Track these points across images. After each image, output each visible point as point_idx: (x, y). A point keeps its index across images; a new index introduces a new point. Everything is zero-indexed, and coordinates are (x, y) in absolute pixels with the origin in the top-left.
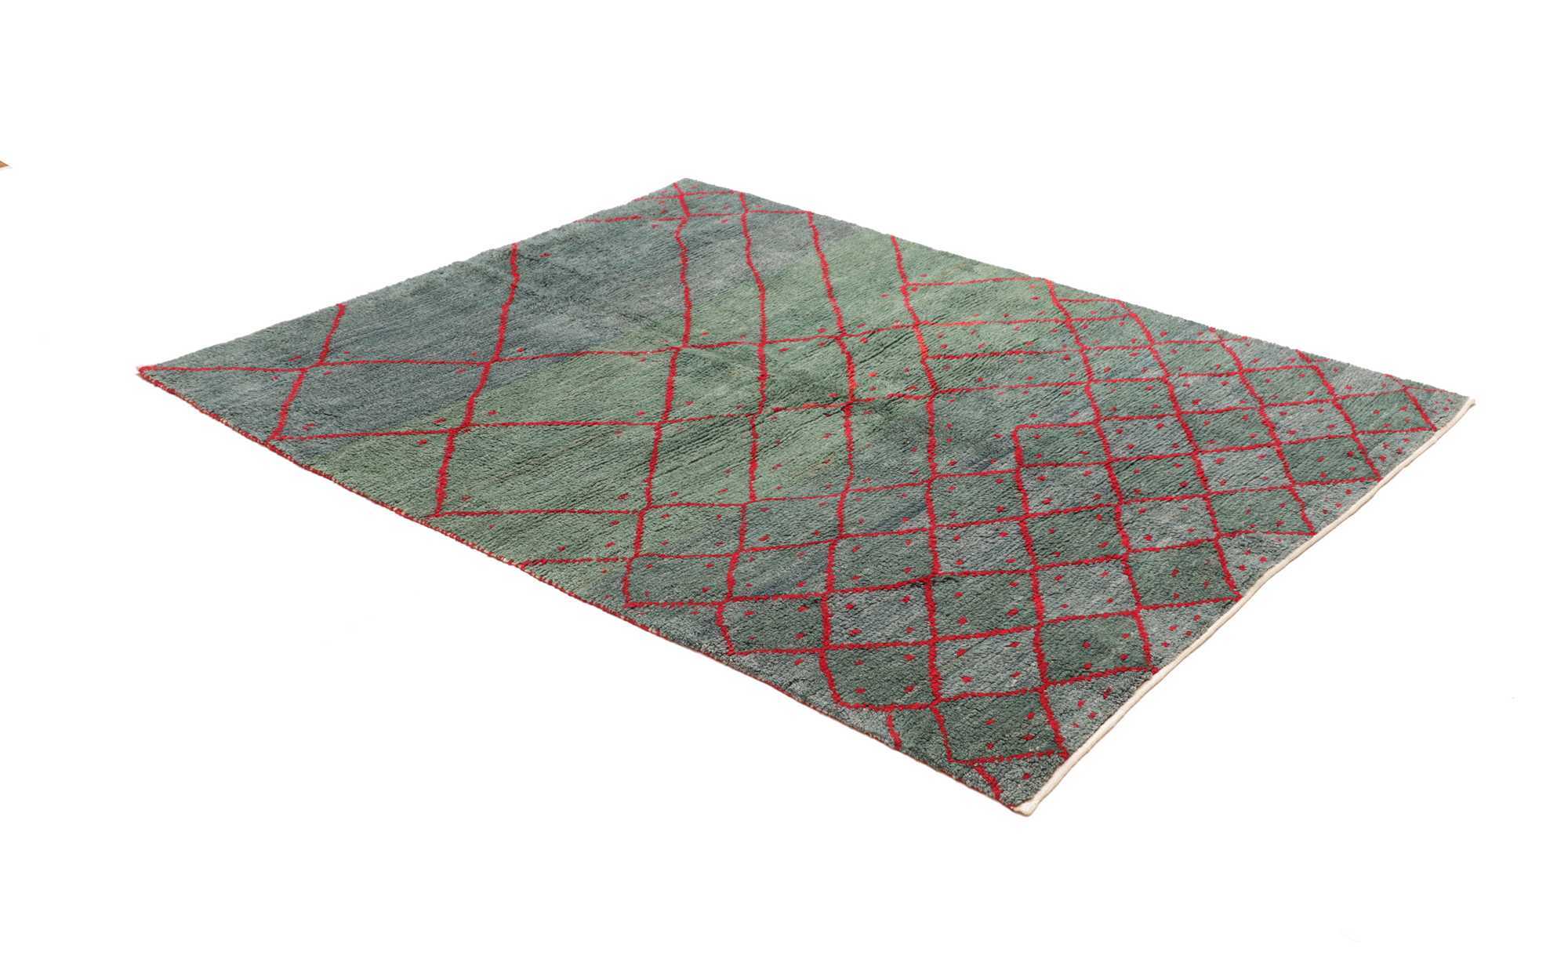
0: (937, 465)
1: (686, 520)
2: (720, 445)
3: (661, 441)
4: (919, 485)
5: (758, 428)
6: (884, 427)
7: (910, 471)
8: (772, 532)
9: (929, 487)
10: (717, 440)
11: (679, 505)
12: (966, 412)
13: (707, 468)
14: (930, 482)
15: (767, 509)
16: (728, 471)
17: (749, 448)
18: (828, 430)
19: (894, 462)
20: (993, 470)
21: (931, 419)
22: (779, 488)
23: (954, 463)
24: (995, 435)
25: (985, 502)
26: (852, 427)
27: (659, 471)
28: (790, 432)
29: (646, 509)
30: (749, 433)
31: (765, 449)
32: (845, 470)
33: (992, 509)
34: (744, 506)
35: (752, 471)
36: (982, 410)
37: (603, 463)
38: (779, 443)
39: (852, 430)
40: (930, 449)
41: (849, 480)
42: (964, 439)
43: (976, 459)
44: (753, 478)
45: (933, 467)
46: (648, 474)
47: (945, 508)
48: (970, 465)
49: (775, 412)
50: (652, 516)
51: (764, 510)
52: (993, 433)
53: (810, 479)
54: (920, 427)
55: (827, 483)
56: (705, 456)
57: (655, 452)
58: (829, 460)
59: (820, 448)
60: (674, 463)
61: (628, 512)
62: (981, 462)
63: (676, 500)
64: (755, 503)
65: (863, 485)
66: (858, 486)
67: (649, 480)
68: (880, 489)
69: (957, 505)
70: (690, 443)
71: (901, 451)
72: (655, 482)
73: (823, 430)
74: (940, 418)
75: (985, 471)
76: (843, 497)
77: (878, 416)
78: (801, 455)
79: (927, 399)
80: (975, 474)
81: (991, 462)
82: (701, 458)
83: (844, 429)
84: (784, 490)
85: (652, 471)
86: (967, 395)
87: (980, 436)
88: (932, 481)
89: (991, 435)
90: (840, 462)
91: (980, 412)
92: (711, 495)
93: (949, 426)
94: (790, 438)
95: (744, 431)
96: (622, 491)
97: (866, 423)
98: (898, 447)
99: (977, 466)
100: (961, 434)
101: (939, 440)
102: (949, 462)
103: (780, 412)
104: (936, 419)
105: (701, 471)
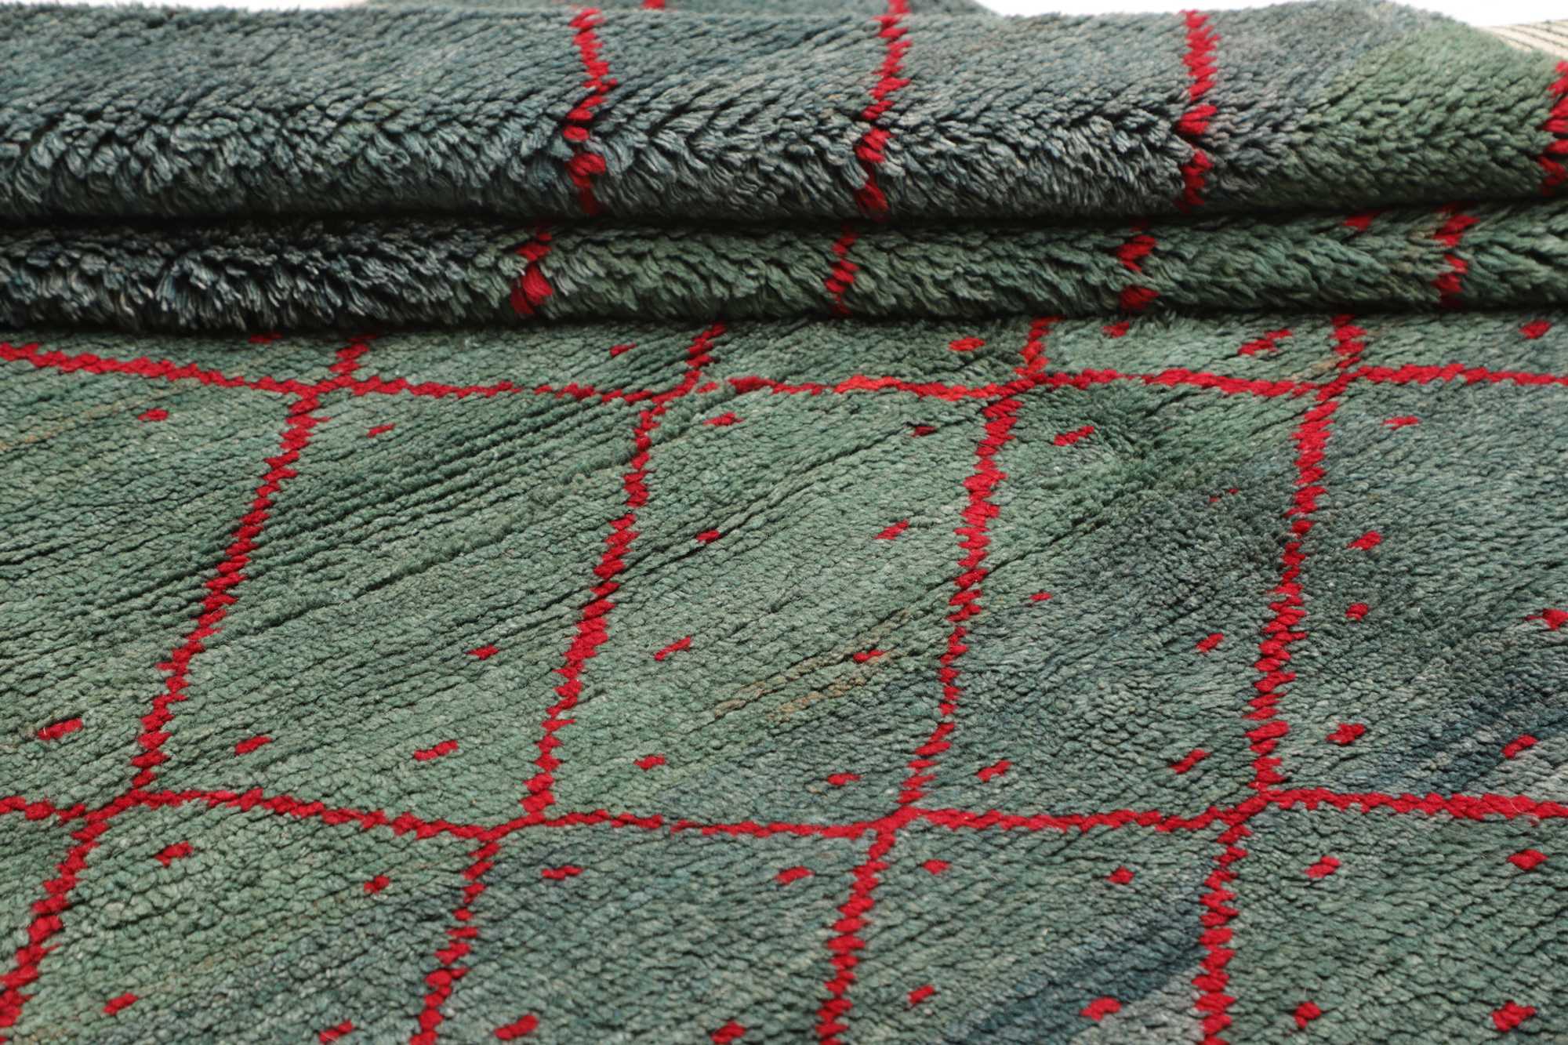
0: (1283, 730)
1: (250, 884)
2: (494, 518)
3: (293, 475)
4: (1194, 825)
5: (659, 455)
6: (1114, 513)
7: (1167, 753)
8: (556, 1000)
9: (1229, 844)
10: (492, 496)
11: (249, 799)
12: (1449, 476)
13: (416, 625)
14: (1240, 817)
15: (570, 870)
16: (486, 652)
17: (596, 543)
18: (899, 500)
19: (1120, 699)
20: (1508, 793)
21: (1304, 500)
22: (648, 763)
23: (1359, 732)
24: (1546, 614)
25: (1452, 968)
26: (995, 499)
27: (235, 619)
28: (765, 496)
29: (117, 805)
30: (616, 473)
31: (655, 561)
32: (922, 706)
33: (1476, 1010)
34: (488, 841)
35: (572, 665)
36: (1516, 474)
37: (42, 554)
38: (710, 535)
39: (993, 511)
40: (1272, 646)
41: (926, 756)
42: (1416, 612)
43: (1450, 726)
44: (569, 697)
45: (1266, 740)
46: (189, 626)
47: (1275, 971)
48: (1419, 753)
49: (739, 392)
50: (124, 842)
51: (560, 873)
52: (1540, 603)
53: (779, 732)
54: (1257, 531)
55: (839, 765)
56: (429, 564)
57: (248, 528)
58: (872, 650)
59: (855, 583)
60: (303, 586)
61: (47, 808)
62: (1468, 744)
63: (241, 774)
64: (536, 833)
65: (971, 797)
66: (956, 798)
67: (177, 662)
68: (1034, 824)
69: (1329, 964)
70: (390, 498)
71: (1158, 639)
72: (203, 670)
73: (885, 499)
74: (1342, 496)
75: (1476, 792)
76: (884, 844)
77: (1109, 456)
78: (774, 610)
79: (1308, 401)
80: (1432, 804)
81: (1509, 748)
82: (411, 572)
83: (965, 501)
84: (666, 774)
85: (210, 611)
86: (1470, 396)
87: (1481, 608)
88: (1248, 817)
89: (1529, 609)
90: (910, 664)
91: (1508, 485)
92: (383, 770)
93: (1368, 540)
94: (757, 521)
95: (601, 466)
96: (60, 700)
97: (1051, 487)
98: (1150, 621)
99: (1444, 759)
100: (1411, 587)
101: (1316, 610)
102: (1333, 724)
103: (754, 395)
104: (1322, 500)
105: (391, 636)
